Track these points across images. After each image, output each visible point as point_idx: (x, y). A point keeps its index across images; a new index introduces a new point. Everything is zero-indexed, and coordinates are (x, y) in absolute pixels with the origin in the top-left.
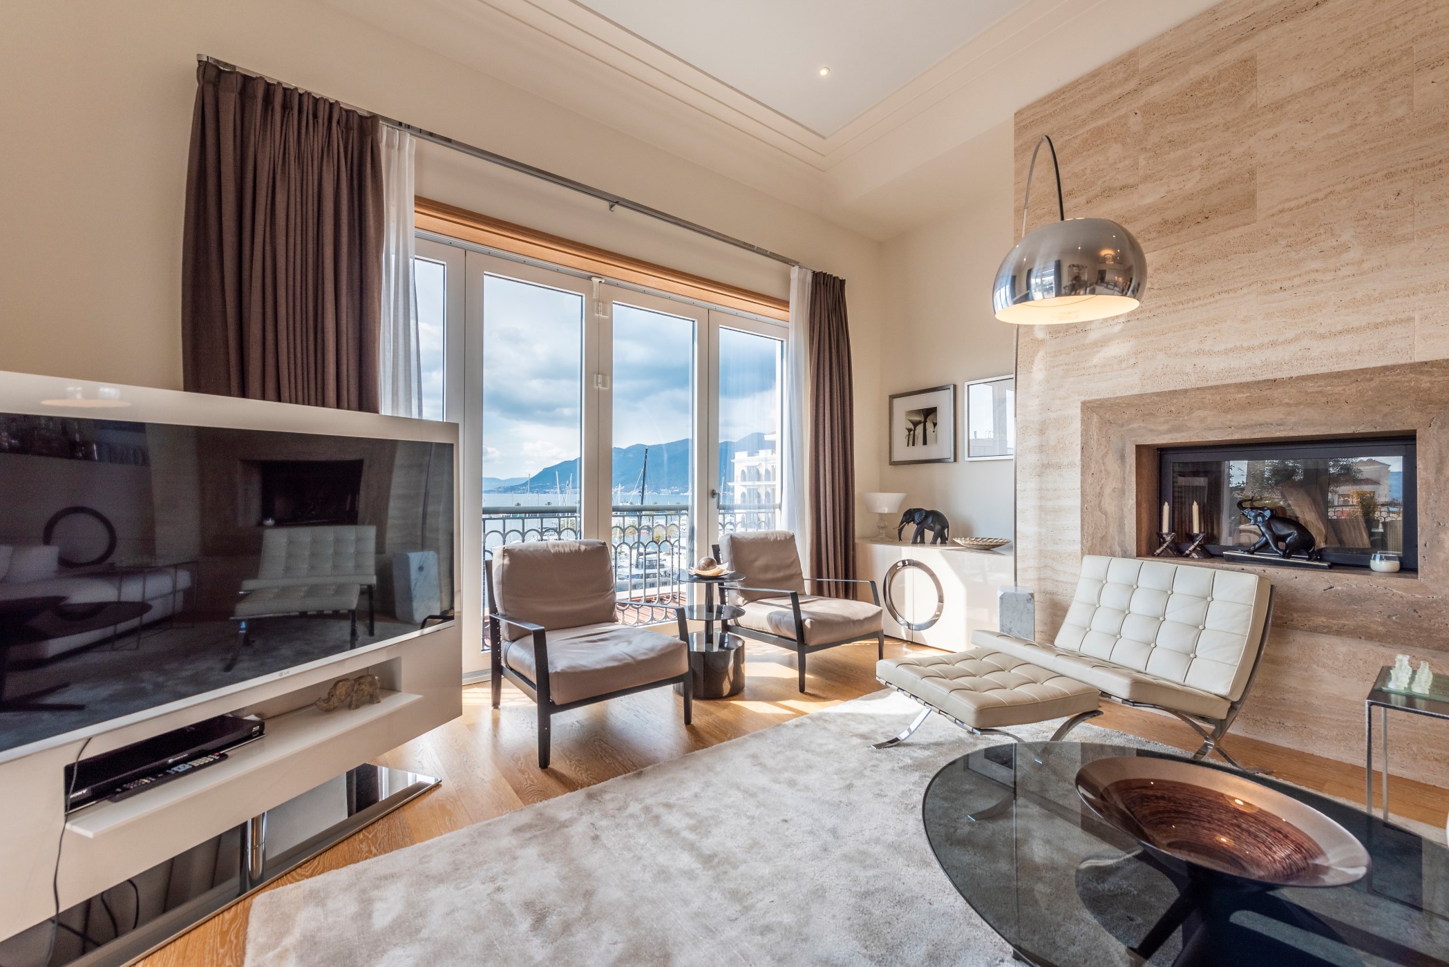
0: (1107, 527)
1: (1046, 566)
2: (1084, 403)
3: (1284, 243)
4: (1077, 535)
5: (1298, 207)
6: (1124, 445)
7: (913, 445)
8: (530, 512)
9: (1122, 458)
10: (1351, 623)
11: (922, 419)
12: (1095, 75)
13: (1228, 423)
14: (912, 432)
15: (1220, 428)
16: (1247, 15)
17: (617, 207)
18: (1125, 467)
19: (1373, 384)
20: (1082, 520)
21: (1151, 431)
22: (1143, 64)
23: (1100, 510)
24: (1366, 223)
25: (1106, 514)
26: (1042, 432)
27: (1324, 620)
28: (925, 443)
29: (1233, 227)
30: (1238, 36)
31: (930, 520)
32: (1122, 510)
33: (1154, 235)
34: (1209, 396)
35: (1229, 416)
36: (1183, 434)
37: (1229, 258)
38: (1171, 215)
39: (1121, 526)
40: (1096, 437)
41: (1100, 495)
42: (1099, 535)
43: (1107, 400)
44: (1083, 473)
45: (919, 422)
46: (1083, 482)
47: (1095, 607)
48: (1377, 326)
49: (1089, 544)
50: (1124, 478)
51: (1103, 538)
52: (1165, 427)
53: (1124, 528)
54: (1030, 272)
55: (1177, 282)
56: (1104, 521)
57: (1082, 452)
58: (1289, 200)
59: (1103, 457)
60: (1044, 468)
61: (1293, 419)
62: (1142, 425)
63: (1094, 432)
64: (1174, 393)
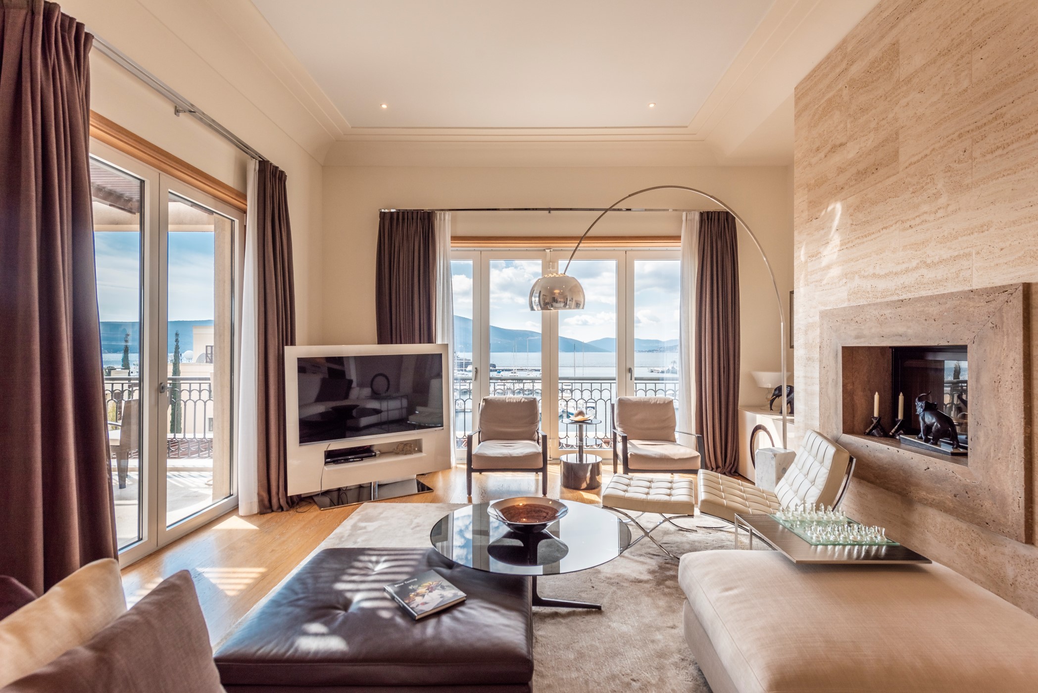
0: (830, 409)
2: (821, 314)
3: (911, 189)
4: (818, 413)
5: (918, 161)
6: (837, 346)
8: (517, 380)
9: (835, 357)
13: (882, 333)
16: (895, 8)
17: (552, 212)
18: (838, 363)
19: (947, 307)
20: (820, 402)
21: (850, 335)
22: (849, 48)
23: (827, 395)
24: (949, 174)
25: (829, 399)
27: (925, 494)
29: (888, 177)
30: (891, 25)
32: (836, 396)
35: (882, 328)
36: (861, 340)
37: (887, 201)
38: (861, 167)
39: (836, 409)
40: (826, 341)
41: (827, 384)
42: (827, 415)
43: (830, 311)
46: (820, 373)
48: (955, 259)
49: (822, 421)
50: (837, 372)
51: (828, 417)
52: (854, 334)
53: (837, 411)
55: (864, 219)
56: (829, 405)
57: (820, 350)
58: (913, 155)
62: (845, 331)
63: (825, 335)
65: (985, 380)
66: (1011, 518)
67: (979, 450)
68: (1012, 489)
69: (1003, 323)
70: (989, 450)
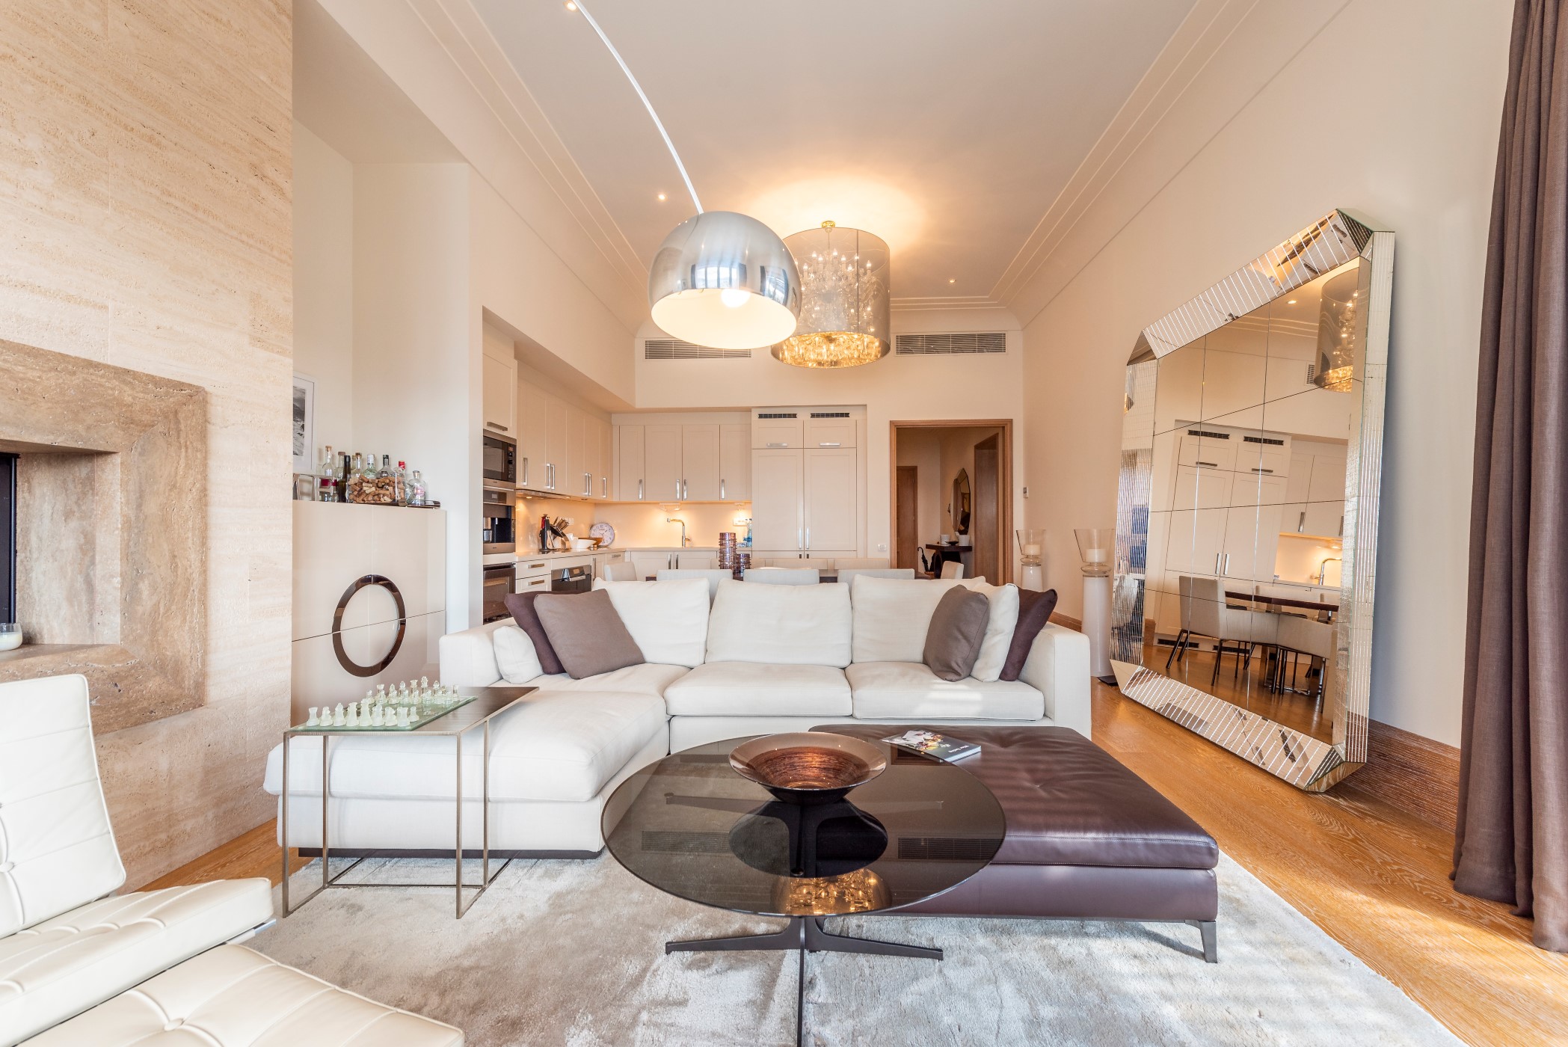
19: (76, 380)
65: (152, 507)
66: (189, 683)
67: (140, 609)
68: (188, 646)
69: (179, 431)
70: (157, 604)
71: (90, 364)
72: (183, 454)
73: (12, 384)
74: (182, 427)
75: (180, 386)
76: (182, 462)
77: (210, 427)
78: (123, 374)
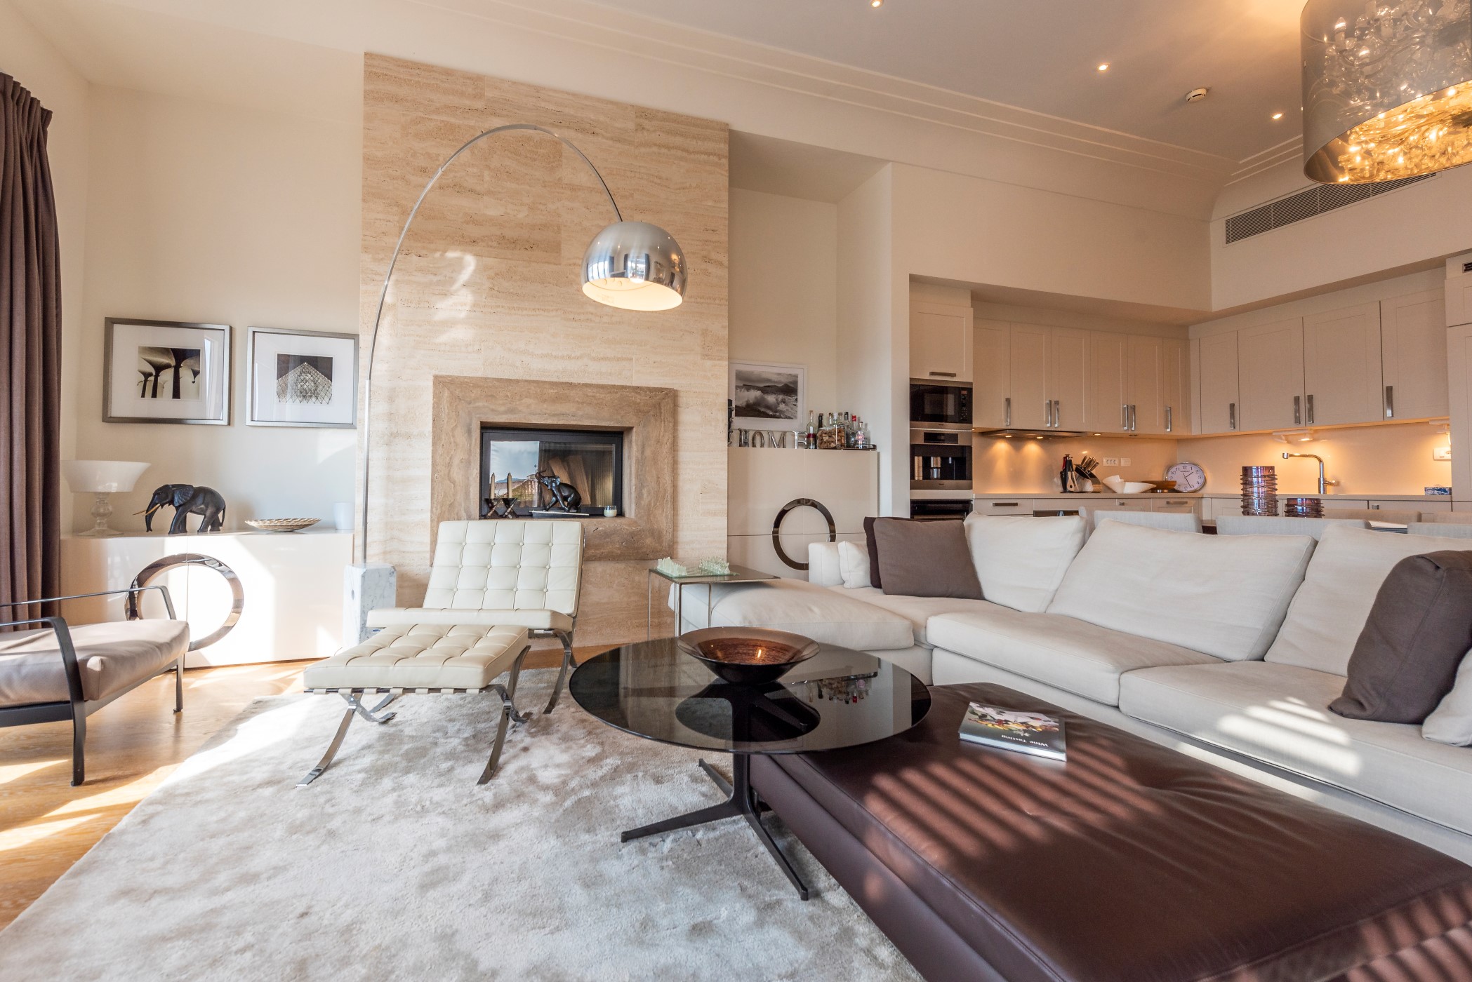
0: (454, 495)
1: (392, 538)
2: (436, 377)
4: (427, 503)
6: (471, 420)
7: (154, 395)
9: (469, 432)
10: (605, 551)
11: (173, 363)
12: (448, 72)
13: (545, 411)
14: (152, 378)
15: (539, 414)
16: (557, 110)
18: (471, 440)
19: (618, 395)
20: (433, 489)
21: (493, 410)
22: (489, 94)
23: (450, 479)
25: (454, 483)
26: (391, 399)
28: (176, 394)
29: (546, 263)
30: (552, 121)
31: (200, 500)
32: (468, 478)
33: (495, 244)
34: (533, 388)
35: (545, 406)
36: (515, 416)
37: (545, 285)
39: (467, 494)
40: (447, 411)
41: (449, 465)
42: (448, 503)
43: (457, 377)
44: (434, 444)
45: (168, 366)
46: (434, 452)
47: (458, 568)
48: (618, 359)
49: (439, 511)
50: (470, 450)
51: (451, 505)
52: (503, 409)
53: (469, 496)
54: (626, 257)
55: (512, 290)
56: (453, 490)
57: (434, 424)
59: (453, 429)
60: (392, 438)
61: (580, 413)
62: (486, 404)
63: (445, 405)
64: (509, 381)
65: (648, 452)
66: (665, 544)
67: (643, 503)
68: (665, 525)
69: (661, 413)
70: (650, 502)
71: (623, 387)
72: (663, 425)
73: (595, 402)
74: (662, 411)
75: (661, 390)
76: (662, 430)
77: (679, 409)
78: (636, 389)
